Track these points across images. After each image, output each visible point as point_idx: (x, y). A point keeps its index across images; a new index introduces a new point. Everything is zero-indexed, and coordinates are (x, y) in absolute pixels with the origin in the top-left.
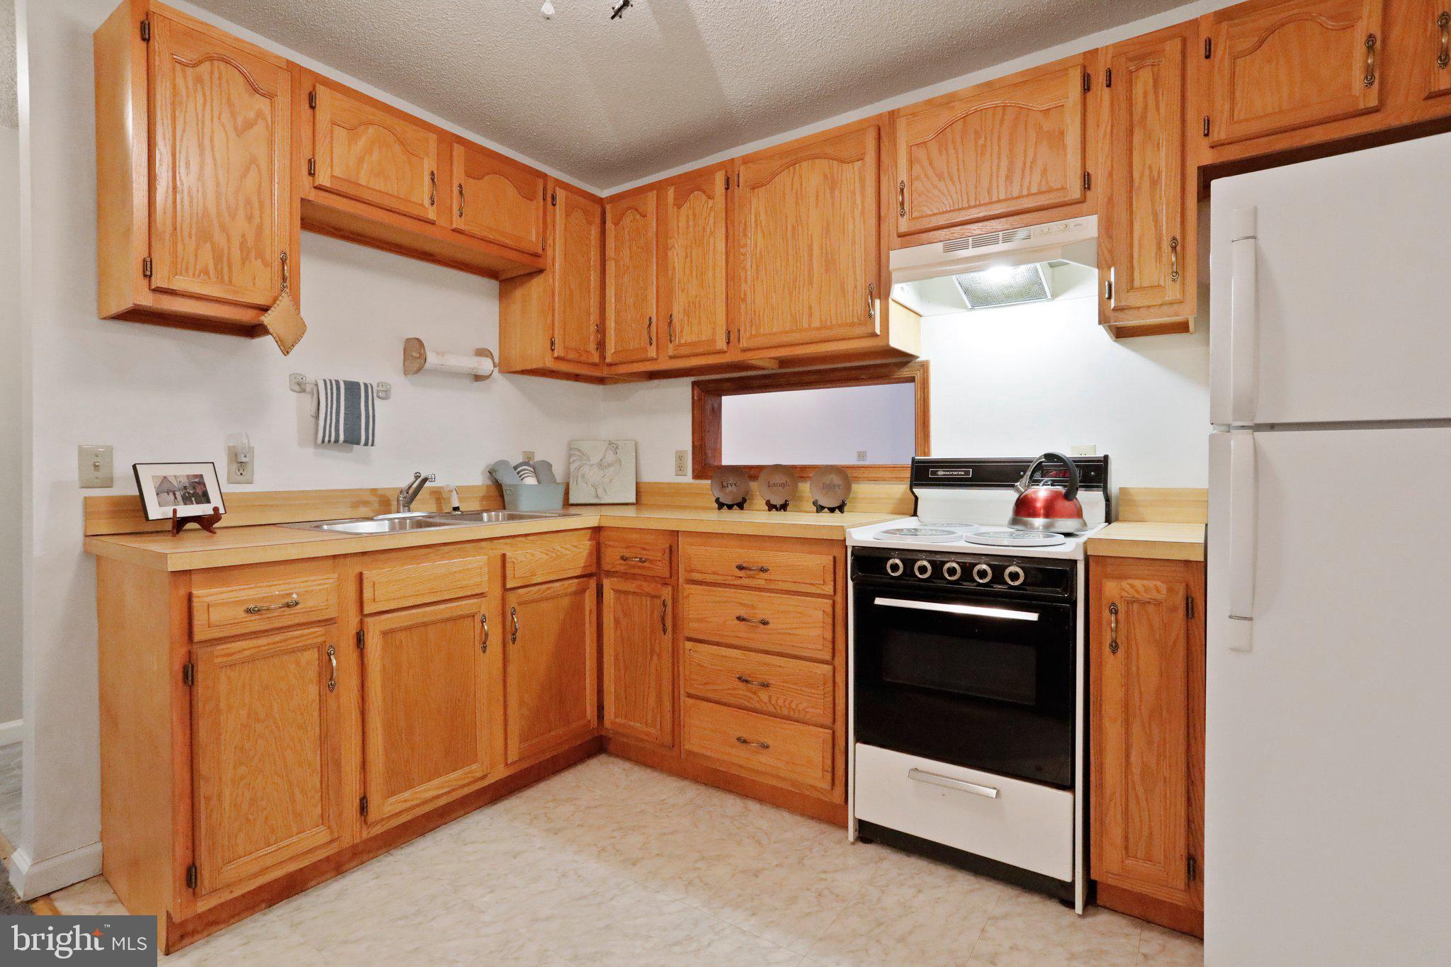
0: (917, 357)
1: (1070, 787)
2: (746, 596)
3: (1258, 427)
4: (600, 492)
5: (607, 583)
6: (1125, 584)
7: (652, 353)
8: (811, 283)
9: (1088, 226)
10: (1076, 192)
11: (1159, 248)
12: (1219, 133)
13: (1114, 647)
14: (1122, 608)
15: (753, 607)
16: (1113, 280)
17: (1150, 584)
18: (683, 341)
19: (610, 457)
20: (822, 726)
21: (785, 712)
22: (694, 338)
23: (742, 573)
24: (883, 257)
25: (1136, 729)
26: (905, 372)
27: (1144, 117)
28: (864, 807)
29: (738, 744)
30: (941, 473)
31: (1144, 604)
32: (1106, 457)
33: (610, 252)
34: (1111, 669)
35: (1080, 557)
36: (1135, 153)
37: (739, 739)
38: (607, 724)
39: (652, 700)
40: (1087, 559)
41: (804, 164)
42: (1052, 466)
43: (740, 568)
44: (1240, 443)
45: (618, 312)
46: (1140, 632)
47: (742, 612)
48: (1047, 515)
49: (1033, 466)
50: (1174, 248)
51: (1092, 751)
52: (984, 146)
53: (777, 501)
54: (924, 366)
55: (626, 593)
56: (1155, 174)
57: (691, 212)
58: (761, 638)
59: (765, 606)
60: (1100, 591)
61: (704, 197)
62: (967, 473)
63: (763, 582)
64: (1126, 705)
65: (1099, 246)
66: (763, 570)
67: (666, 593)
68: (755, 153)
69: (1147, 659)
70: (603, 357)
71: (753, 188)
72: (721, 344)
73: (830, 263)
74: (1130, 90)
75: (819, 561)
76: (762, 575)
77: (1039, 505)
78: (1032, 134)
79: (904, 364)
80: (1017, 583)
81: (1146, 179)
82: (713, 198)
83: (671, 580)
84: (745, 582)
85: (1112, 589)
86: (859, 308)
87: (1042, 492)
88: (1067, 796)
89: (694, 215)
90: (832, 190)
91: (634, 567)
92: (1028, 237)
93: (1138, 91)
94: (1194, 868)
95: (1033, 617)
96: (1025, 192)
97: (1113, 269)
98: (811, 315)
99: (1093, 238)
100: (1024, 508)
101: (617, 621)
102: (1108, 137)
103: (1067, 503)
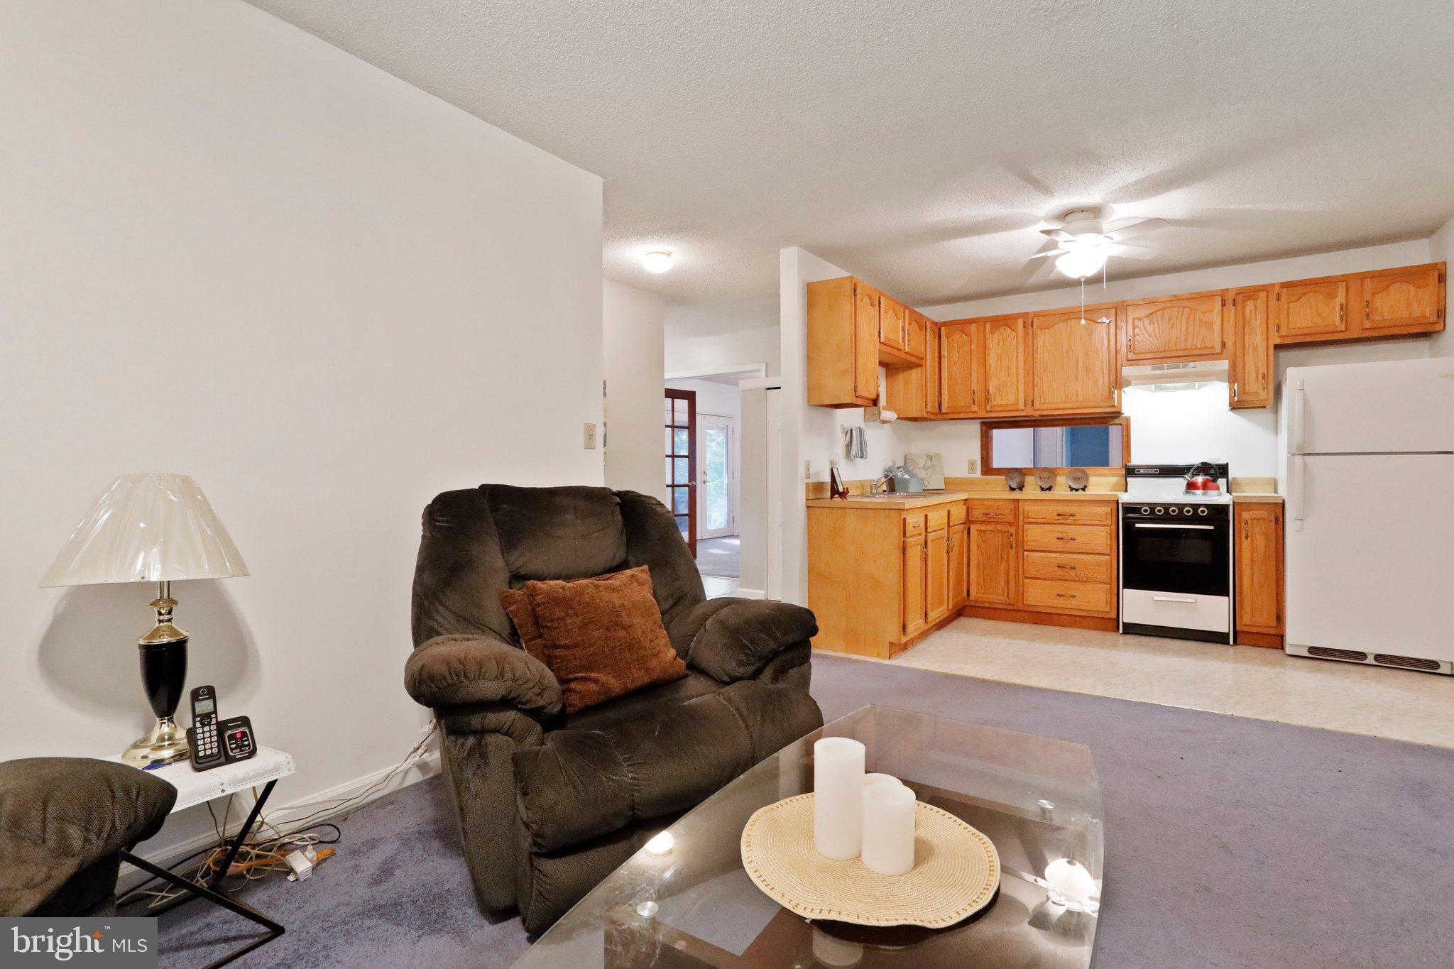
0: (1123, 414)
1: (1228, 595)
2: (1060, 528)
3: (1304, 454)
4: (926, 483)
5: (973, 527)
6: (1251, 513)
7: (975, 408)
8: (1077, 379)
9: (1224, 365)
10: (1219, 350)
11: (1257, 376)
12: (1284, 332)
13: (1247, 537)
14: (1250, 522)
15: (1066, 533)
16: (1236, 388)
17: (1262, 512)
18: (995, 403)
19: (929, 464)
20: (1105, 583)
21: (1085, 579)
22: (1003, 402)
23: (1060, 517)
24: (1118, 371)
25: (1256, 569)
26: (1117, 421)
27: (1250, 321)
28: (1128, 616)
29: (1058, 597)
30: (1142, 471)
31: (1258, 520)
32: (1227, 464)
33: (945, 352)
34: (1246, 546)
35: (1231, 503)
36: (1247, 336)
37: (1058, 595)
38: (972, 597)
39: (1002, 583)
40: (1234, 503)
41: (1073, 320)
42: (1205, 468)
43: (1059, 515)
44: (1298, 459)
45: (950, 386)
46: (1257, 530)
47: (1060, 536)
48: (1203, 489)
49: (1194, 468)
50: (1264, 378)
51: (1236, 579)
52: (1173, 324)
53: (1045, 486)
54: (1128, 419)
55: (984, 531)
56: (1255, 345)
57: (1001, 337)
58: (1071, 546)
59: (1072, 531)
60: (1240, 516)
61: (1009, 330)
62: (1157, 471)
63: (1072, 521)
64: (1252, 559)
65: (1229, 373)
66: (1072, 515)
67: (1012, 530)
68: (1041, 311)
69: (1260, 542)
70: (940, 410)
71: (1042, 329)
72: (1021, 406)
73: (1088, 370)
74: (1244, 308)
75: (1104, 510)
76: (1071, 518)
77: (1200, 484)
78: (1198, 322)
79: (1116, 417)
80: (1204, 514)
81: (1251, 347)
82: (1016, 331)
83: (1014, 523)
84: (1061, 521)
85: (1245, 515)
86: (1106, 393)
87: (1200, 479)
88: (1227, 598)
89: (1003, 340)
90: (1090, 335)
91: (991, 518)
92: (1195, 367)
93: (1247, 311)
94: (1280, 618)
95: (1212, 528)
96: (1194, 347)
97: (1236, 384)
98: (1077, 396)
99: (1226, 370)
100: (1191, 486)
101: (978, 546)
102: (1234, 327)
103: (1213, 484)
